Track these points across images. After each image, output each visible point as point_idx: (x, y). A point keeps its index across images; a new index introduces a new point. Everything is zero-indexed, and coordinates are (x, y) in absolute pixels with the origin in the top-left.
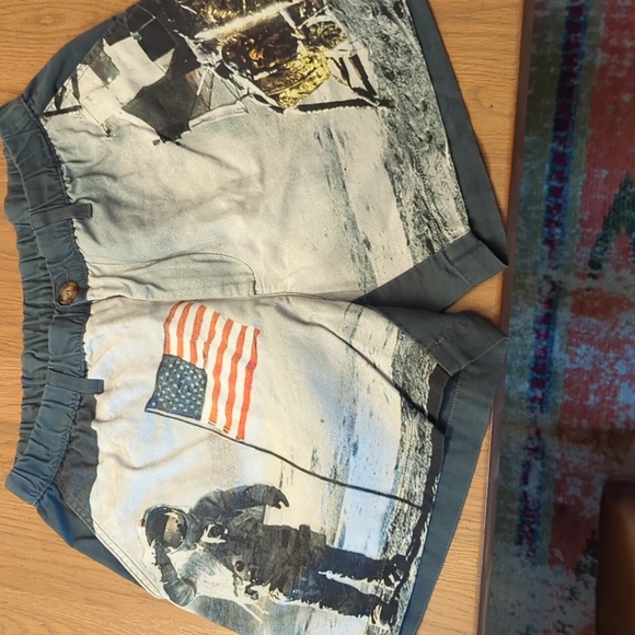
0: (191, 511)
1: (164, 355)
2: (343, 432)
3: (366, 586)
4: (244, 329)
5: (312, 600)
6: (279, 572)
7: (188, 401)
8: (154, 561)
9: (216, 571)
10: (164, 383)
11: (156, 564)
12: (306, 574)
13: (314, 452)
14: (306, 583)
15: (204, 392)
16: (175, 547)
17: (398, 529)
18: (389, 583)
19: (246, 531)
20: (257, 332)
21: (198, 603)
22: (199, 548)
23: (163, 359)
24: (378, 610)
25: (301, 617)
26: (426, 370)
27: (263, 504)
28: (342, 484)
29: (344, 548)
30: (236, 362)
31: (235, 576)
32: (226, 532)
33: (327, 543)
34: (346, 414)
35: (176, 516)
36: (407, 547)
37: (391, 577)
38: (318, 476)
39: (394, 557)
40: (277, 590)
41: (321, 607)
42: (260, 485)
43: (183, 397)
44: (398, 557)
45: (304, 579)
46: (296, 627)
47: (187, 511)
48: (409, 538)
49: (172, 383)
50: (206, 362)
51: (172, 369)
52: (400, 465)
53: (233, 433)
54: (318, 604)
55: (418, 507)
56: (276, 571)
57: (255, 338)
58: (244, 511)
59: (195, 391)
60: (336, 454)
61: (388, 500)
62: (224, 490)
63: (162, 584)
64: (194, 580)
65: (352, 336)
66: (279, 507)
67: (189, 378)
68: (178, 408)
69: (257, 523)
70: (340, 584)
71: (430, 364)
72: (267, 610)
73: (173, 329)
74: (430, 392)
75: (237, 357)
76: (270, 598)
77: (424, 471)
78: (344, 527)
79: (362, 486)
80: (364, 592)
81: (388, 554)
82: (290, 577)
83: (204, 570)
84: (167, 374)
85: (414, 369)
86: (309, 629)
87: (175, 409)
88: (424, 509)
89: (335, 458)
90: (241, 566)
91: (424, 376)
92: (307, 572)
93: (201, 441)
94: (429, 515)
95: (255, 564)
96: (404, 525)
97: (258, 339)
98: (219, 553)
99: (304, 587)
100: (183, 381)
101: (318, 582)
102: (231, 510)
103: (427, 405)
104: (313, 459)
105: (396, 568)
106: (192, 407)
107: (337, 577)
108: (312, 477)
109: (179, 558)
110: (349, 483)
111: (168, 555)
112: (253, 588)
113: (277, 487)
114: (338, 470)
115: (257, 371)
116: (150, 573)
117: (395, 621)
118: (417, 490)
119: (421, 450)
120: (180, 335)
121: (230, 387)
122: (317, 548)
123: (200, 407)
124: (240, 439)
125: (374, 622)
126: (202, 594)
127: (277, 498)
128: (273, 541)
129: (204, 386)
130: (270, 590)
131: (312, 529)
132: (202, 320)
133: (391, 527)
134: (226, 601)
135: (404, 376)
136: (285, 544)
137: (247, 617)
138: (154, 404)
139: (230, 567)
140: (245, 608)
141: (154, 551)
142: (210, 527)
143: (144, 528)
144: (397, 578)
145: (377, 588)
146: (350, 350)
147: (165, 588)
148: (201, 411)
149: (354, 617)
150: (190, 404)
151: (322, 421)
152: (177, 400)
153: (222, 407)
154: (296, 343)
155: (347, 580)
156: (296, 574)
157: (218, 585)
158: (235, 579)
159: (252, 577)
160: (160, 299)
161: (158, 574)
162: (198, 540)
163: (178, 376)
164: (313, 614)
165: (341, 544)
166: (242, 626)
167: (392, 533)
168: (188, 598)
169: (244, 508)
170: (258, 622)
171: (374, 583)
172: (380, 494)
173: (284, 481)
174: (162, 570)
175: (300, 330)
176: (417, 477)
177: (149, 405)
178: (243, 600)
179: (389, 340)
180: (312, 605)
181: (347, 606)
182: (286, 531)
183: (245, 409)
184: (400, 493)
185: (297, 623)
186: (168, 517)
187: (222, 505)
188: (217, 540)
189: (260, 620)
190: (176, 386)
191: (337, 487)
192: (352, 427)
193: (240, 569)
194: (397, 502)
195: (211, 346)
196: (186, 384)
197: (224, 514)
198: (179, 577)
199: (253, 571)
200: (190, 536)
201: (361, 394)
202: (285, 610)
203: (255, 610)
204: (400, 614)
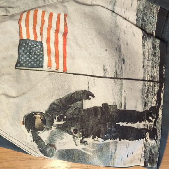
0: (46, 112)
1: (20, 40)
2: (117, 54)
3: (139, 125)
4: (59, 15)
5: (115, 138)
6: (96, 129)
7: (35, 60)
8: (32, 140)
9: (64, 136)
10: (22, 54)
11: (33, 141)
12: (110, 126)
13: (104, 66)
14: (111, 130)
15: (43, 53)
16: (41, 130)
17: (149, 95)
18: (150, 121)
19: (75, 114)
20: (66, 15)
21: (58, 154)
22: (54, 128)
23: (20, 42)
24: (148, 135)
25: (112, 147)
26: (155, 11)
27: (81, 100)
28: (120, 79)
29: (127, 109)
30: (58, 33)
31: (74, 137)
32: (65, 117)
33: (118, 108)
34: (116, 46)
35: (39, 116)
36: (155, 102)
37: (150, 118)
38: (108, 78)
39: (150, 108)
40: (97, 137)
41: (120, 140)
42: (78, 91)
43: (33, 58)
44: (152, 108)
45: (110, 128)
46: (110, 153)
47: (44, 112)
48: (156, 97)
49: (26, 53)
50: (42, 37)
51: (25, 46)
52: (145, 65)
53: (61, 69)
54: (118, 139)
55: (157, 82)
56: (94, 129)
57: (65, 19)
58: (72, 105)
59: (38, 54)
60: (115, 65)
61: (142, 82)
62: (61, 97)
63: (38, 150)
64: (54, 144)
65: (114, 5)
66: (90, 99)
67: (34, 49)
68: (31, 64)
69: (80, 109)
70: (127, 127)
71: (156, 8)
72: (94, 148)
73: (23, 24)
74: (157, 23)
75: (57, 31)
76: (94, 142)
77: (157, 65)
78: (125, 99)
79: (130, 78)
80: (139, 128)
81: (147, 108)
82: (103, 129)
83: (57, 138)
84: (23, 49)
85: (148, 13)
86: (116, 152)
87: (30, 65)
88: (161, 82)
89: (115, 67)
90: (76, 131)
91: (155, 14)
92: (111, 124)
93: (45, 78)
94: (164, 84)
95: (83, 128)
96: (152, 92)
97: (67, 19)
98: (63, 128)
99: (110, 132)
100: (32, 51)
101: (116, 129)
102: (66, 106)
103: (156, 31)
104: (104, 70)
105: (152, 113)
106: (38, 62)
107: (125, 124)
108: (105, 79)
109: (44, 135)
110: (124, 77)
111: (39, 135)
112: (84, 140)
113: (87, 90)
114: (118, 72)
115: (68, 36)
116: (31, 146)
117: (157, 138)
118: (155, 74)
119: (154, 55)
120: (27, 25)
121: (55, 48)
122: (113, 112)
123: (42, 62)
124: (65, 71)
125: (146, 141)
126: (59, 149)
127: (88, 95)
128: (89, 115)
129: (43, 51)
130: (93, 138)
131: (109, 104)
132: (37, 16)
133: (146, 95)
134: (72, 149)
135: (143, 19)
136: (96, 115)
137: (84, 154)
138: (19, 65)
139: (70, 133)
140: (82, 150)
141: (31, 135)
142: (57, 117)
143: (24, 125)
144: (153, 118)
145: (144, 125)
146: (114, 14)
147: (40, 151)
148: (43, 63)
149: (137, 141)
150: (37, 61)
151: (106, 50)
152: (30, 60)
153: (53, 59)
154: (87, 15)
155: (130, 125)
156: (105, 127)
157: (66, 143)
158: (74, 138)
159: (83, 135)
160: (14, 13)
161: (35, 145)
162: (52, 125)
163: (29, 49)
164: (117, 144)
165: (125, 107)
166: (82, 159)
167: (147, 97)
168: (53, 153)
169: (72, 104)
170: (90, 155)
171: (143, 123)
172: (138, 80)
173: (90, 86)
174: (36, 143)
175: (87, 9)
176: (155, 69)
177: (16, 66)
178: (80, 147)
179: (133, 3)
180: (115, 140)
181: (132, 136)
182: (95, 109)
183: (65, 57)
184: (148, 78)
185: (110, 151)
186: (35, 117)
187: (61, 105)
188: (62, 122)
189: (91, 154)
190: (28, 53)
191: (119, 80)
192: (120, 51)
193: (76, 133)
194: (146, 82)
195: (43, 28)
196: (33, 51)
197: (62, 109)
198: (46, 144)
199: (83, 132)
200: (48, 124)
201: (121, 35)
202: (103, 146)
203: (87, 150)
204: (159, 134)
